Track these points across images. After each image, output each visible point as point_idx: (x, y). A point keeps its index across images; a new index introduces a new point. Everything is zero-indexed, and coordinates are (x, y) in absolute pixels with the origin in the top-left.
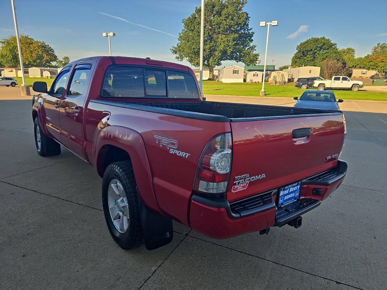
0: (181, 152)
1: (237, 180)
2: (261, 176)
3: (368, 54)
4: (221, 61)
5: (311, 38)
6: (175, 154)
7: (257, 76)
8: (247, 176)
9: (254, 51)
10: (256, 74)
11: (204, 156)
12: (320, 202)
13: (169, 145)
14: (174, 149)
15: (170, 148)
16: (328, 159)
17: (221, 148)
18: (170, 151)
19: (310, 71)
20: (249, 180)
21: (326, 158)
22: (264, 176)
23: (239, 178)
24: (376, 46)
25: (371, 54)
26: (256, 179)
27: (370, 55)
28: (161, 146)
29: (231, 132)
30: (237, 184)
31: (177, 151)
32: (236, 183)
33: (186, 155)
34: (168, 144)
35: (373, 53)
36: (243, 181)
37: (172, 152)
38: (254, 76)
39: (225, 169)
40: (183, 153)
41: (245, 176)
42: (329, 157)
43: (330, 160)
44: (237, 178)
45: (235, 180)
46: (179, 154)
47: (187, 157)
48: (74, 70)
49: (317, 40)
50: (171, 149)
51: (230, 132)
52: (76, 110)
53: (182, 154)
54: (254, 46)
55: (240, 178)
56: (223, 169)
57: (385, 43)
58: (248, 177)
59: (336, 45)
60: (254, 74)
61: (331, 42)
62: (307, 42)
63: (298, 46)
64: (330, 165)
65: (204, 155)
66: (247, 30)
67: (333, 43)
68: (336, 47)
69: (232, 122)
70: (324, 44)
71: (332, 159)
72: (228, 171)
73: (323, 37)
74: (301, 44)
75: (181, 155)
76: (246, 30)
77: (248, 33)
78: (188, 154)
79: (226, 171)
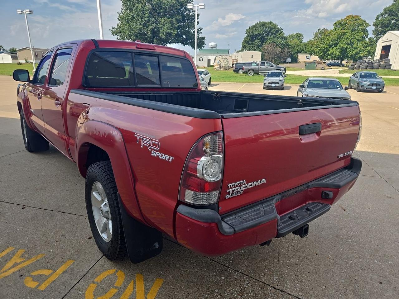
0: (163, 155)
1: (231, 188)
2: (261, 181)
3: (310, 40)
4: (166, 44)
5: (259, 22)
6: (158, 156)
7: (203, 61)
8: (243, 182)
9: (200, 34)
10: (202, 58)
11: (190, 161)
12: (329, 207)
13: (151, 146)
14: (156, 151)
15: (152, 149)
16: (339, 157)
17: (211, 151)
18: (152, 153)
19: (252, 55)
20: (246, 187)
21: (338, 156)
22: (264, 181)
23: (233, 185)
24: (317, 31)
25: (313, 39)
26: (255, 186)
27: (311, 40)
28: (142, 147)
29: (223, 131)
30: (231, 193)
31: (159, 153)
32: (229, 192)
33: (170, 158)
34: (149, 144)
35: (315, 39)
36: (238, 189)
37: (154, 154)
38: (199, 61)
39: (216, 176)
40: (166, 155)
41: (241, 183)
42: (342, 155)
43: (342, 159)
44: (231, 186)
45: (228, 188)
46: (162, 156)
47: (170, 161)
48: (56, 56)
49: (264, 24)
50: (153, 151)
51: (221, 131)
52: (57, 102)
53: (165, 157)
54: (199, 28)
55: (235, 185)
56: (213, 176)
57: (324, 29)
58: (244, 184)
59: (282, 29)
60: (199, 59)
61: (278, 27)
62: (255, 26)
63: (247, 30)
64: (342, 164)
65: (190, 159)
66: (193, 12)
67: (279, 28)
68: (282, 31)
69: (223, 118)
70: (272, 29)
71: (344, 157)
72: (220, 178)
73: (271, 21)
74: (250, 28)
75: (164, 159)
76: (191, 11)
77: (193, 15)
78: (171, 158)
79: (217, 178)
